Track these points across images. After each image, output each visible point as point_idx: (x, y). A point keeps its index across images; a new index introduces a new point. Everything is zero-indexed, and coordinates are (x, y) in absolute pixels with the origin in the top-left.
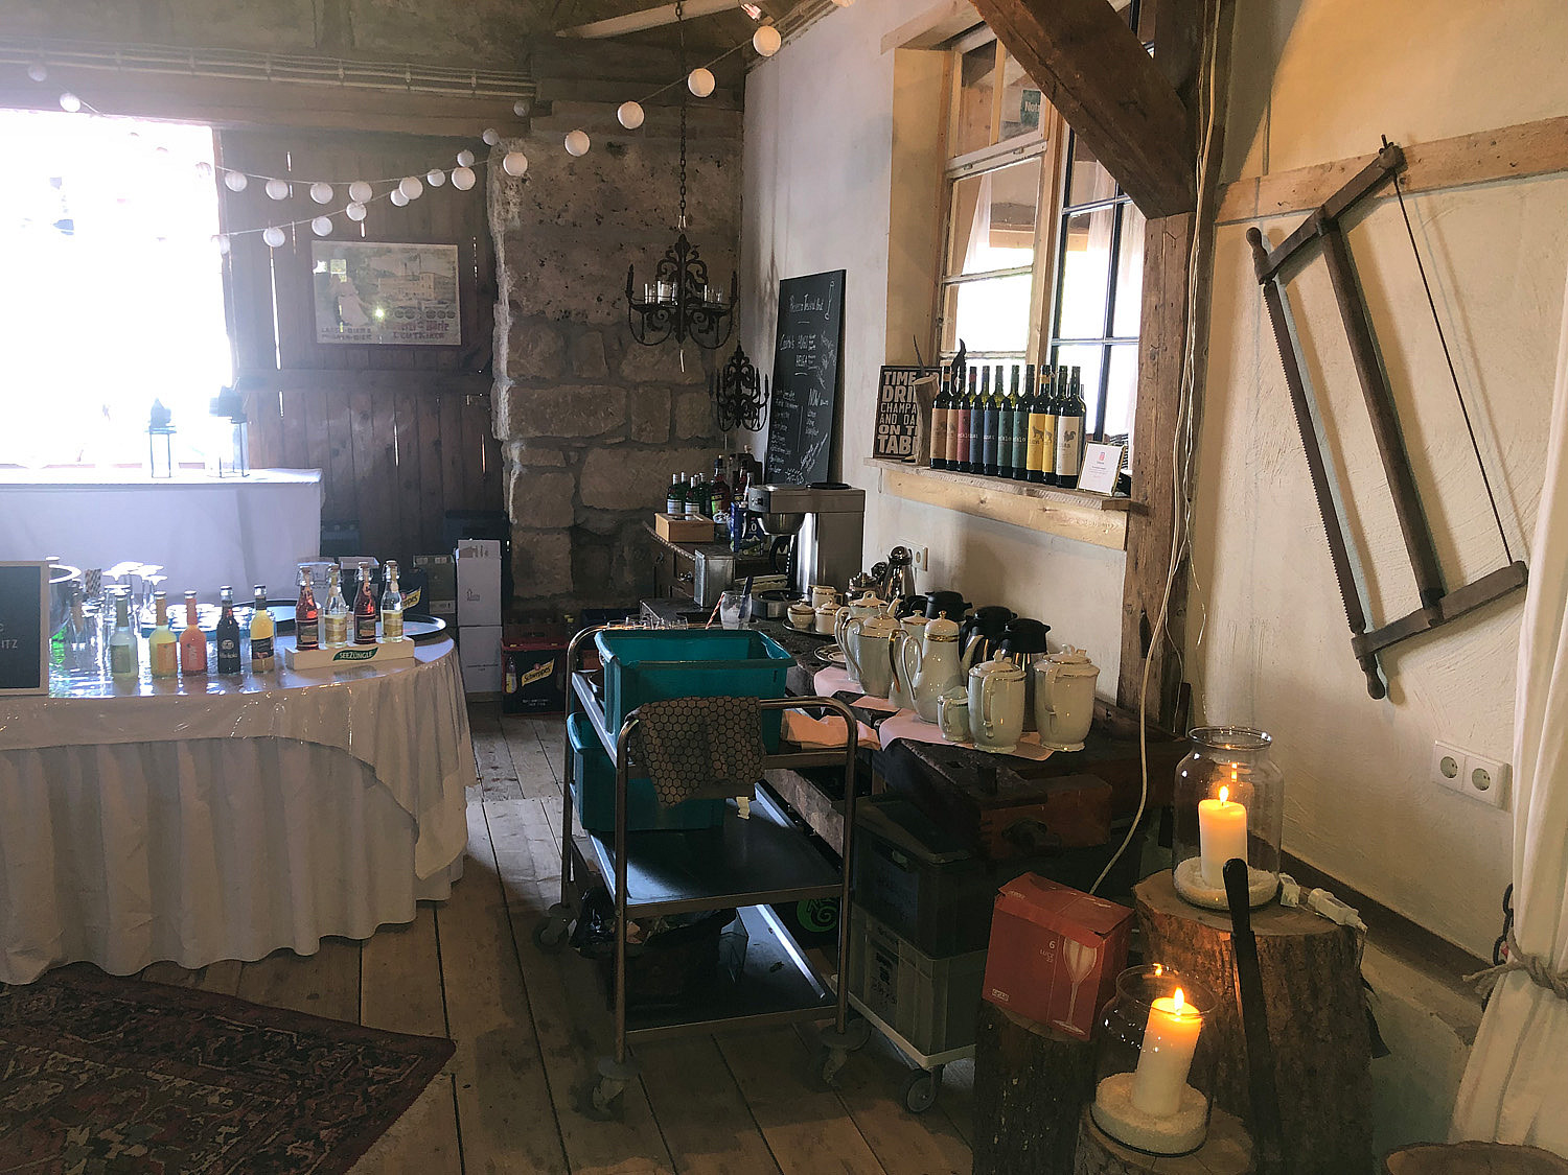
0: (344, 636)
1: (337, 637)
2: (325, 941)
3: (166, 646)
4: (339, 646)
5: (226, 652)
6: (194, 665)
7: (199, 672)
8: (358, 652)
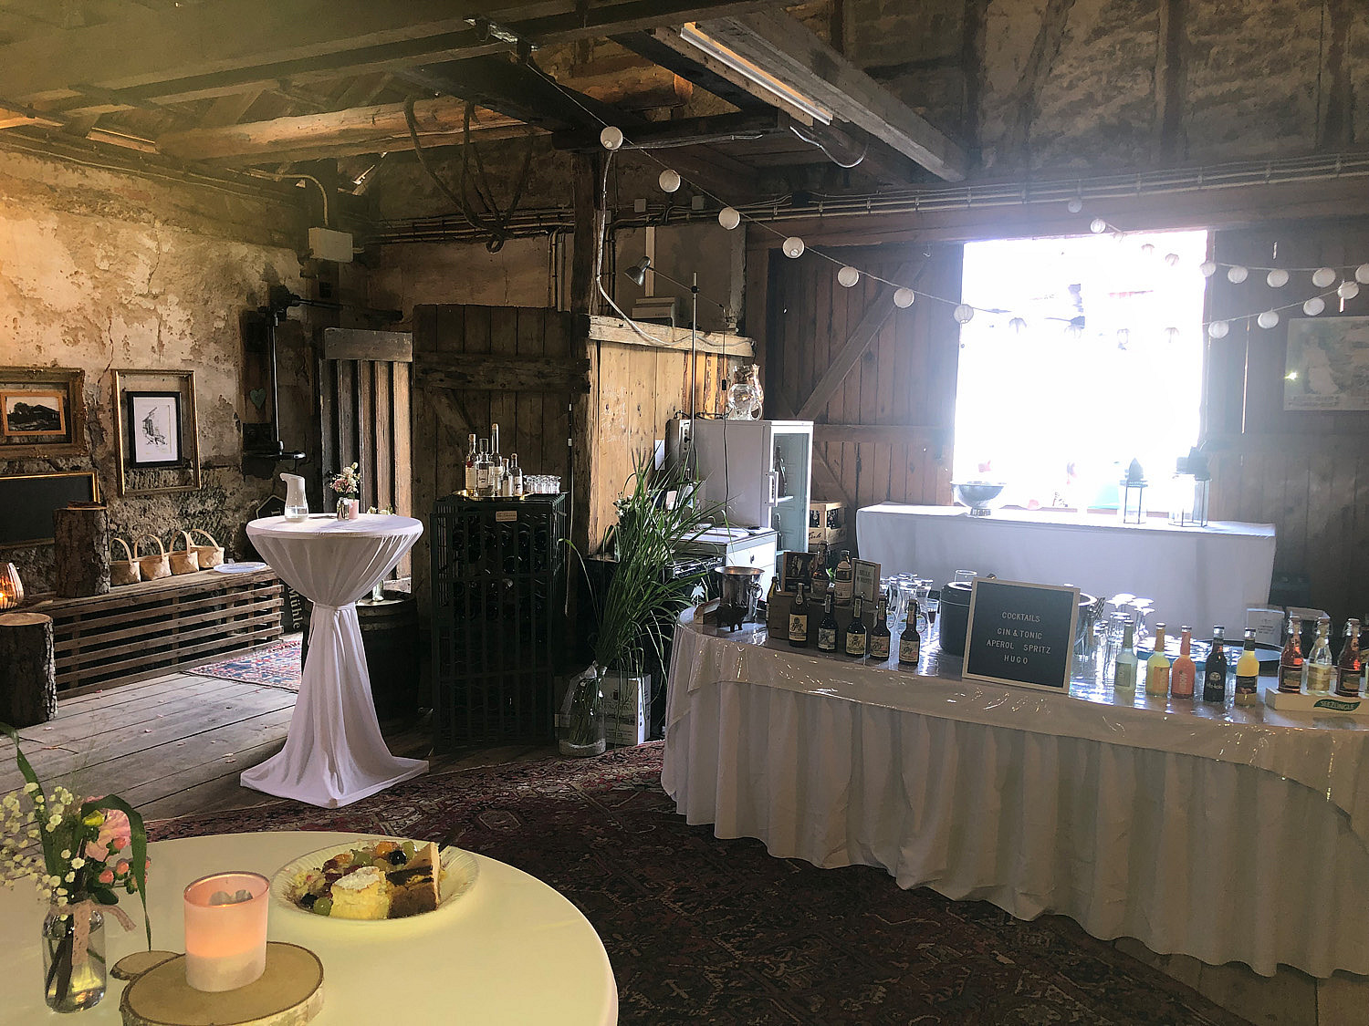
0: (1326, 686)
1: (1319, 686)
2: (1282, 967)
3: (1161, 669)
4: (1322, 694)
5: (1213, 683)
6: (1183, 689)
7: (1186, 696)
8: (1340, 702)
